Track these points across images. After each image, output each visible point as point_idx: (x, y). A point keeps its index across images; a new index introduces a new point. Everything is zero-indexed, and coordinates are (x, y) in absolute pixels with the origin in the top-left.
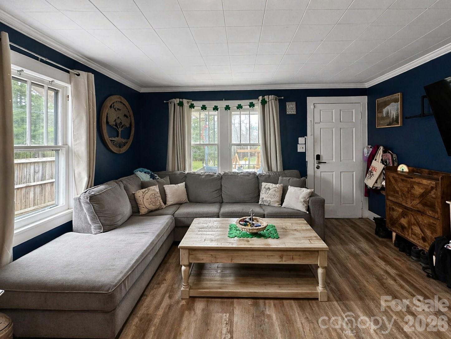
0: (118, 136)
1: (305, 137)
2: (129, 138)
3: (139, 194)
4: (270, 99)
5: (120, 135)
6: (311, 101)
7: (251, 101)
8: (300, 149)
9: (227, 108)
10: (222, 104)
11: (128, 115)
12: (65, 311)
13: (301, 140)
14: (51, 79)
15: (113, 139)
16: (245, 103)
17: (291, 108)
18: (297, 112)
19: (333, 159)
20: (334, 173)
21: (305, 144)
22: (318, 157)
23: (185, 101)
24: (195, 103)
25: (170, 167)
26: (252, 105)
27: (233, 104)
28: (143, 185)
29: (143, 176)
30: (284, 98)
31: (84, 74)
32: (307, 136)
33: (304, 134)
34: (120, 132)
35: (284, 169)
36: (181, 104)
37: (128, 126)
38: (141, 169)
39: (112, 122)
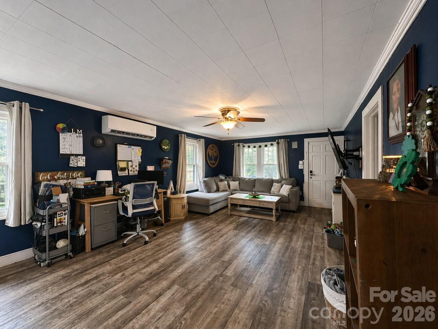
0: (212, 160)
1: (303, 160)
2: (216, 161)
3: (219, 183)
4: (282, 141)
5: (213, 160)
6: (306, 141)
7: (271, 143)
8: (300, 167)
9: (260, 147)
10: (257, 145)
11: (216, 151)
12: (198, 205)
13: (301, 162)
14: (193, 143)
15: (211, 161)
16: (269, 144)
17: (295, 145)
18: (298, 147)
19: (320, 173)
20: (321, 181)
21: (303, 164)
22: (311, 172)
23: (241, 144)
24: (245, 145)
25: (234, 174)
26: (272, 145)
27: (263, 144)
28: (221, 180)
29: (222, 177)
30: (290, 140)
31: (201, 140)
32: (304, 160)
33: (302, 158)
34: (213, 159)
35: (290, 177)
36: (239, 146)
37: (216, 156)
38: (221, 175)
39: (210, 155)
